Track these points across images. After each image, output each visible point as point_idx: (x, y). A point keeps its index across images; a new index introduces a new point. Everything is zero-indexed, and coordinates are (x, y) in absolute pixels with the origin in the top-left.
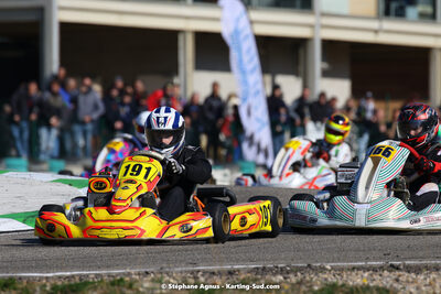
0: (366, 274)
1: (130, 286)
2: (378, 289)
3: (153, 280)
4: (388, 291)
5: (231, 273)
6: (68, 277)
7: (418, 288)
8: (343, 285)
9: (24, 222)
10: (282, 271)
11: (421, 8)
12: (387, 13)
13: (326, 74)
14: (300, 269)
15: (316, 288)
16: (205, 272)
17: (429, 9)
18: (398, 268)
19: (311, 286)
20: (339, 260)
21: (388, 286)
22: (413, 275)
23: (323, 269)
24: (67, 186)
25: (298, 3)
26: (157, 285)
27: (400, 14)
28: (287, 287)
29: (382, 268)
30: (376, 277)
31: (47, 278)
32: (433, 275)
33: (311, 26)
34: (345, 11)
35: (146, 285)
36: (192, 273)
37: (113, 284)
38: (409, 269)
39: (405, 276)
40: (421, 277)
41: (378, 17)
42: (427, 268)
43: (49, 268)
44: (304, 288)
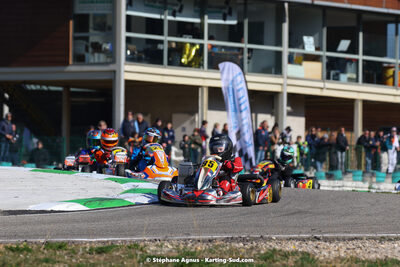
0: (297, 243)
1: (141, 250)
2: (303, 253)
3: (157, 246)
4: (309, 254)
5: (210, 241)
6: (103, 242)
7: (330, 253)
8: (281, 250)
9: (84, 205)
10: (244, 240)
11: (349, 75)
12: (328, 78)
13: (289, 114)
14: (255, 239)
15: (262, 252)
16: (194, 240)
17: (354, 76)
18: (319, 239)
19: (259, 251)
20: (282, 233)
21: (310, 251)
22: (328, 244)
23: (270, 239)
24: (114, 182)
25: (273, 70)
26: (159, 249)
27: (336, 78)
28: (243, 251)
29: (308, 239)
30: (304, 245)
31: (91, 242)
32: (341, 244)
33: (281, 85)
34: (302, 76)
35: (152, 248)
36: (185, 240)
37: (130, 247)
38: (326, 240)
39: (322, 244)
40: (333, 245)
41: (322, 80)
42: (338, 239)
43: (94, 236)
44: (254, 252)
